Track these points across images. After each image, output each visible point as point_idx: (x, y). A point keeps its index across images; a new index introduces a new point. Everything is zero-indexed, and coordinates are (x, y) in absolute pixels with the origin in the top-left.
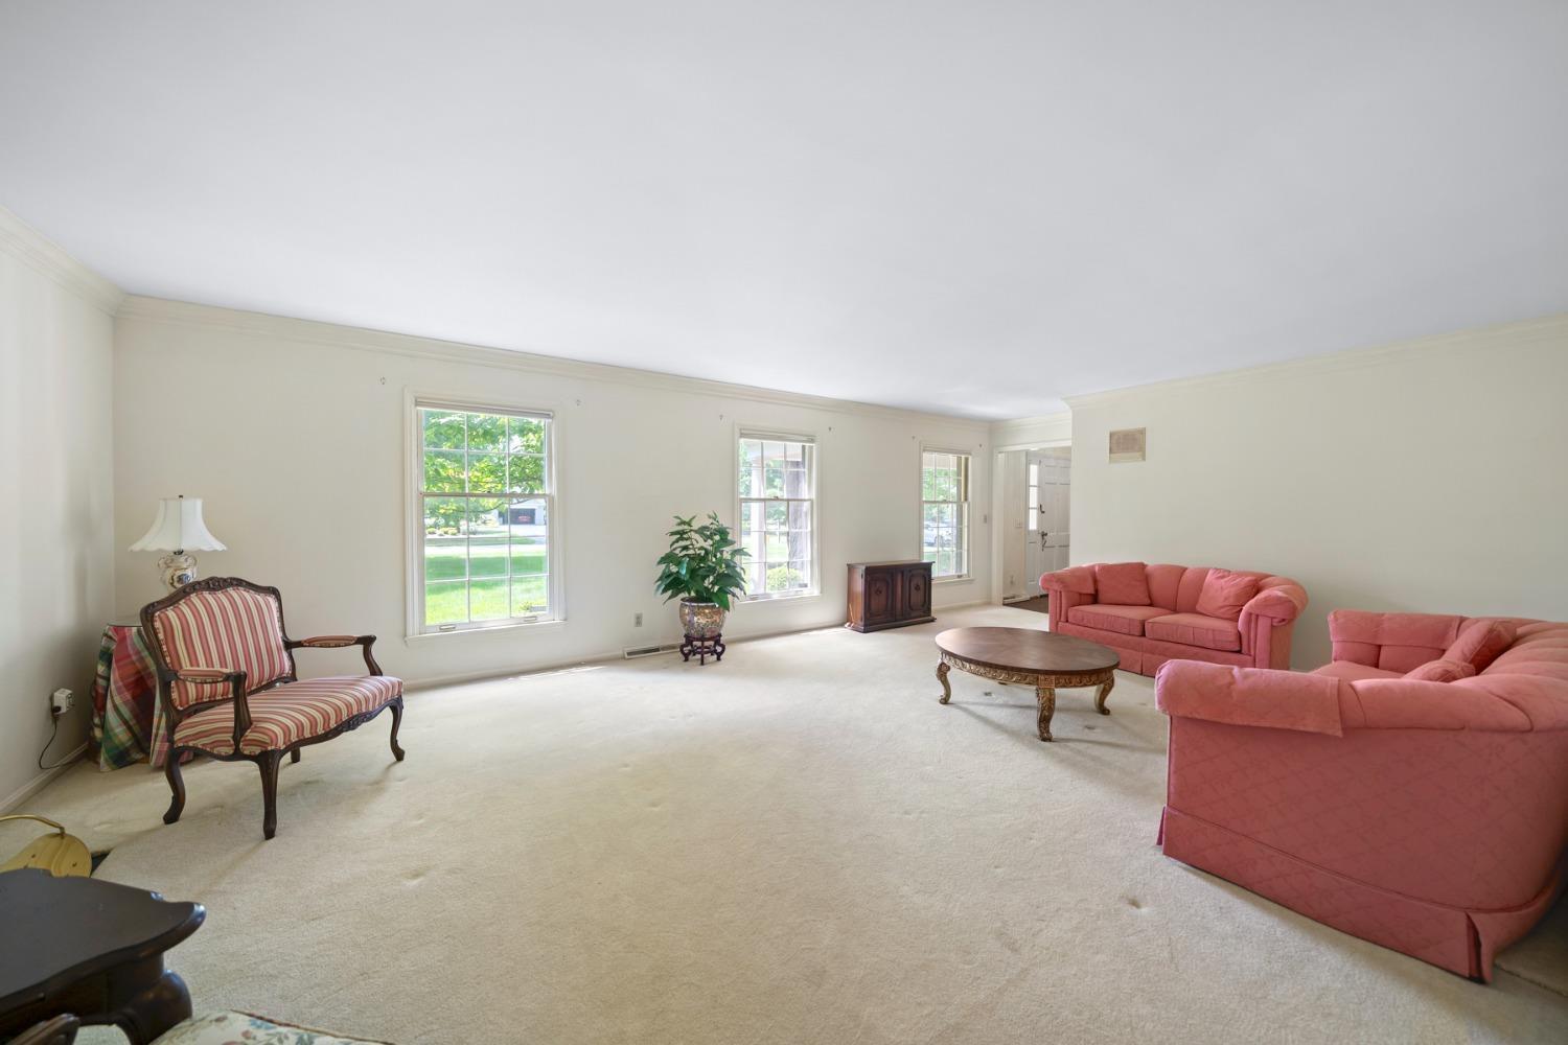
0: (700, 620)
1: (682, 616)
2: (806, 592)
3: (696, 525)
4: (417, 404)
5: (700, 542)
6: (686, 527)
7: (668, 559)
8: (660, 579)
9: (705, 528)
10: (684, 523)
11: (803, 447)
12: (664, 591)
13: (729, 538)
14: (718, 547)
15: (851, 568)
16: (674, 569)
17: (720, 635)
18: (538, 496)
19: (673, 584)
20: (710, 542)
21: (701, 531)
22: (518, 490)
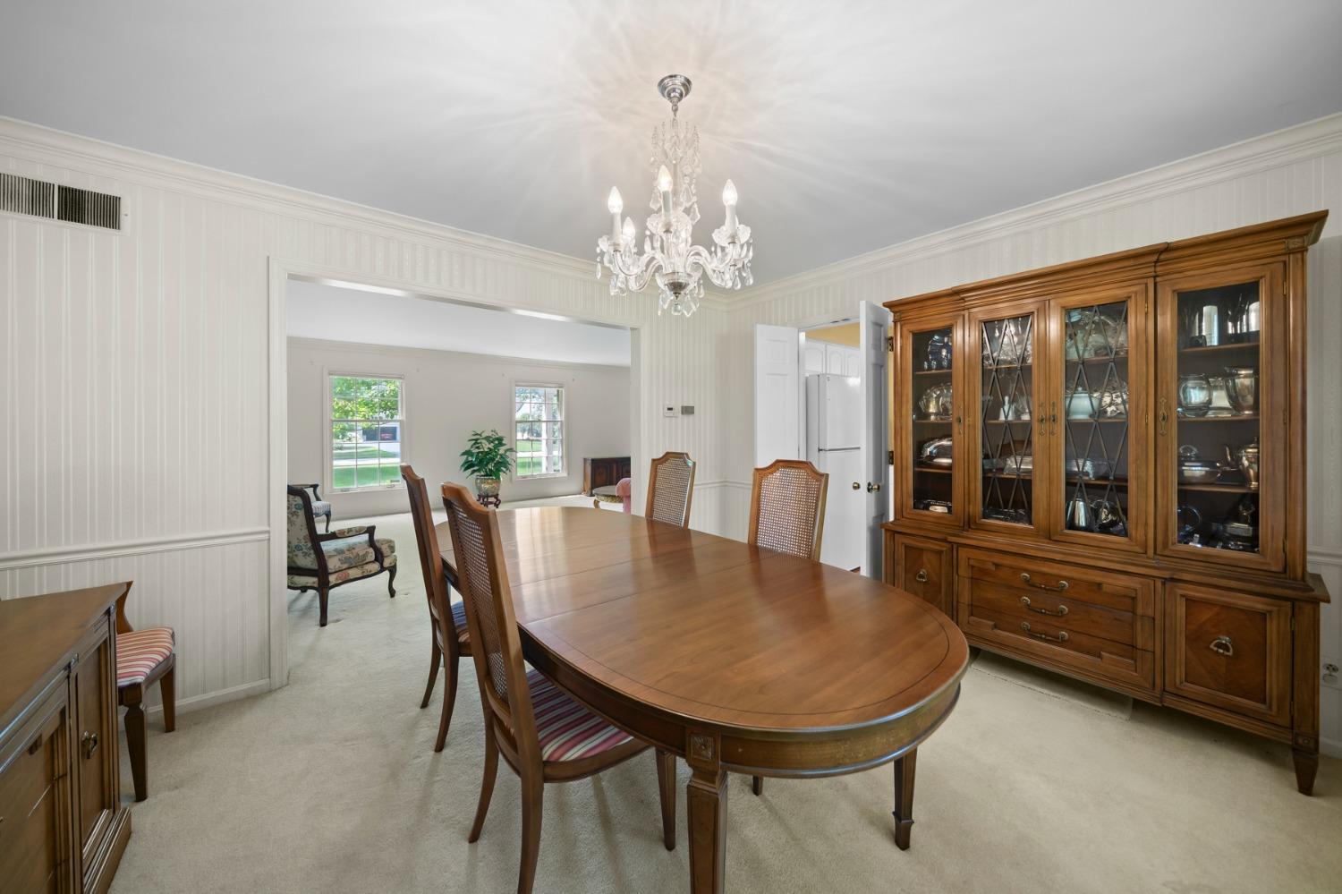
0: (485, 486)
1: (476, 483)
2: (558, 475)
3: (484, 435)
4: (330, 374)
5: (486, 446)
6: (478, 437)
7: (467, 453)
8: (462, 465)
9: (490, 437)
10: (477, 434)
11: (558, 391)
12: (466, 469)
13: (504, 442)
14: (496, 447)
15: (585, 460)
16: (470, 459)
17: (498, 495)
18: (395, 421)
19: (468, 465)
20: (492, 444)
21: (487, 438)
22: (382, 415)
